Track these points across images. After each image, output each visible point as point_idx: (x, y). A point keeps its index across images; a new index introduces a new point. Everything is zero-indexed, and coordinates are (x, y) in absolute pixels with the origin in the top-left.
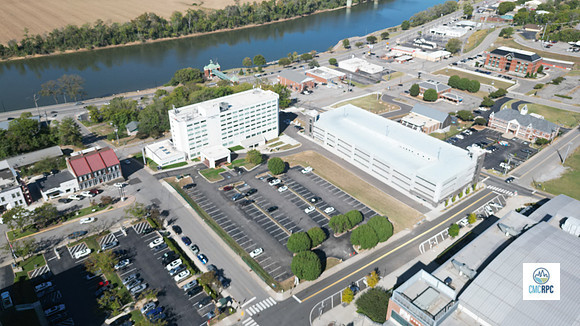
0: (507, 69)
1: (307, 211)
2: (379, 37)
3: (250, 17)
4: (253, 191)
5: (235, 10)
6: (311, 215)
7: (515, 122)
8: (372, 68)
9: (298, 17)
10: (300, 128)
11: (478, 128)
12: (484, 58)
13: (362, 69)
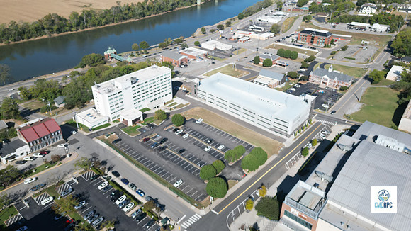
0: (312, 42)
1: (206, 149)
2: (225, 25)
3: (130, 14)
4: (165, 140)
5: (118, 10)
6: (210, 152)
7: (326, 77)
8: (225, 47)
9: (164, 13)
10: (186, 92)
11: (304, 83)
12: (296, 36)
13: (218, 48)
